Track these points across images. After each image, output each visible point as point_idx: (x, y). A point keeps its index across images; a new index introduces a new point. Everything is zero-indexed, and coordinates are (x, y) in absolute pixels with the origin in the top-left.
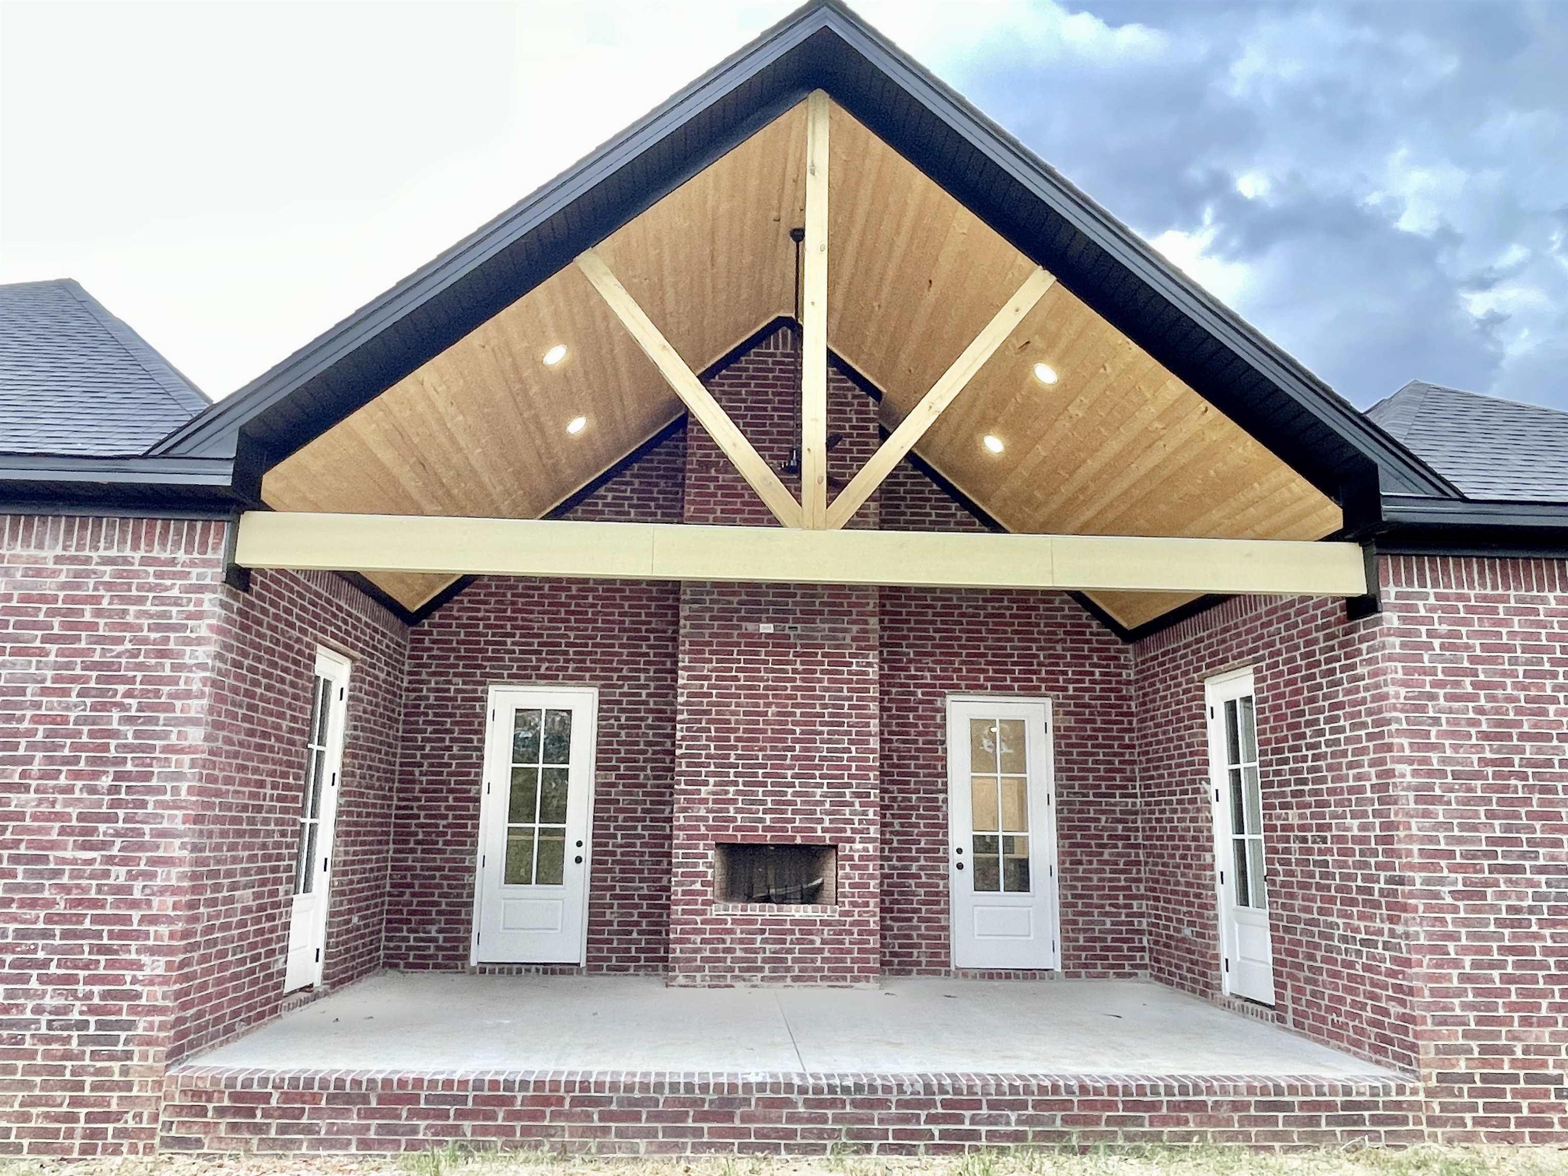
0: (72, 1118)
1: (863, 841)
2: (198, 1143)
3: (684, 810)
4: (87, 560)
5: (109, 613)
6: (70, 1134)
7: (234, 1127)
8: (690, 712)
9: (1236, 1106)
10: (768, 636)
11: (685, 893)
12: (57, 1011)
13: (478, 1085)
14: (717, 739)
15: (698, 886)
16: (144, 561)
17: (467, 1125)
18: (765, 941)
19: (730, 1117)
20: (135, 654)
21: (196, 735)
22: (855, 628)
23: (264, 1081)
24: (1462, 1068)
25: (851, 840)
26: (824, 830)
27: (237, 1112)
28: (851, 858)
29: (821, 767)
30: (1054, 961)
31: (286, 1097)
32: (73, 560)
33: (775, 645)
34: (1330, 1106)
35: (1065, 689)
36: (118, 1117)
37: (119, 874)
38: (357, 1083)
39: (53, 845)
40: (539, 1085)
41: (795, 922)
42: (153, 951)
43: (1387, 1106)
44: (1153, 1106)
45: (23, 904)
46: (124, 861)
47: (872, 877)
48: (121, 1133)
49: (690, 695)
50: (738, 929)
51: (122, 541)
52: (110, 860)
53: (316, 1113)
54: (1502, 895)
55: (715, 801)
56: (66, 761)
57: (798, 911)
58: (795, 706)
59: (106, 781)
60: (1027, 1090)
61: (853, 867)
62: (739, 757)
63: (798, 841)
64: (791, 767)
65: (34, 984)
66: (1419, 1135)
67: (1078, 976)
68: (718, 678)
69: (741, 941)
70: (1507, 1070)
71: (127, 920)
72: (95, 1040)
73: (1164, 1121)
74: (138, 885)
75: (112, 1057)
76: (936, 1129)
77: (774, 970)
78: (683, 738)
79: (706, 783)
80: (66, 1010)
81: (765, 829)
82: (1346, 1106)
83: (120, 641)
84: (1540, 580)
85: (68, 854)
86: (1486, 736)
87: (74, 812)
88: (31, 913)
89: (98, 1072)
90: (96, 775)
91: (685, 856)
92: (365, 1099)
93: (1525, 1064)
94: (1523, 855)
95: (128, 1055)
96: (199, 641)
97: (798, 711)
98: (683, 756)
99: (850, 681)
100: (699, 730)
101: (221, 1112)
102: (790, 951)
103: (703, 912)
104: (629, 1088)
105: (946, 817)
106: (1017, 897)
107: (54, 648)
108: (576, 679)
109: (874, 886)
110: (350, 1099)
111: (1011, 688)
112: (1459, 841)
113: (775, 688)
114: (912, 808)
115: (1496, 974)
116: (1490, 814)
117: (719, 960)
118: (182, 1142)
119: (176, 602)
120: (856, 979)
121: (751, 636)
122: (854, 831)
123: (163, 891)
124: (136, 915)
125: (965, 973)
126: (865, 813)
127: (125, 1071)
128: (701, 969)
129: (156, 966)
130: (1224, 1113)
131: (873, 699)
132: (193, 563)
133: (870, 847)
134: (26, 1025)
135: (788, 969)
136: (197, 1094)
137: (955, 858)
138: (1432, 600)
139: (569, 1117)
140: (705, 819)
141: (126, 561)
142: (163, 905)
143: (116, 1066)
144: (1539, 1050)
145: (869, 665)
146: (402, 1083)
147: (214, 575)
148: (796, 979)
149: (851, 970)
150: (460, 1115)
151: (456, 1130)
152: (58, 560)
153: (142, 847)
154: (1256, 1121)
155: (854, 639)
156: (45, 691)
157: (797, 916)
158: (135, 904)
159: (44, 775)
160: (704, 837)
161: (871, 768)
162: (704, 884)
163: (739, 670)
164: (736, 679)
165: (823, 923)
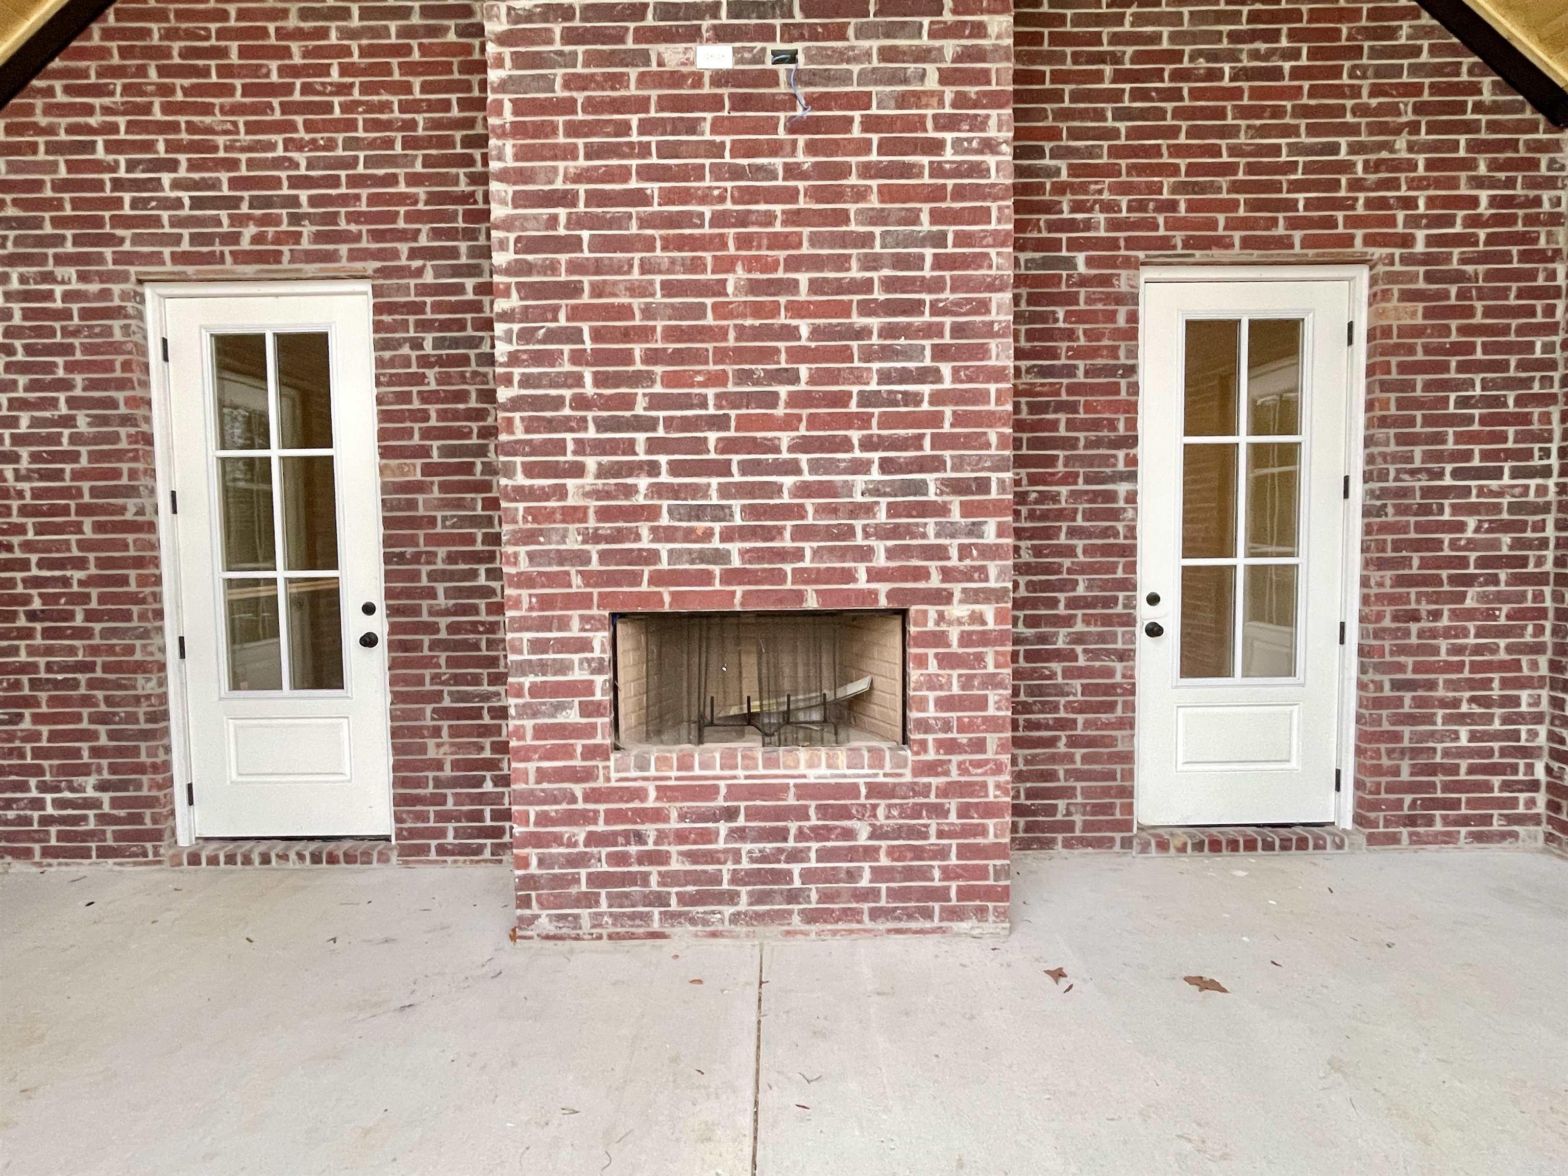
1: (971, 597)
3: (529, 537)
8: (528, 291)
10: (721, 78)
11: (541, 732)
14: (599, 358)
15: (572, 716)
18: (739, 834)
22: (950, 47)
25: (942, 597)
26: (875, 575)
28: (939, 639)
29: (864, 421)
30: (1336, 809)
33: (741, 103)
35: (1407, 241)
41: (805, 791)
47: (991, 681)
49: (527, 245)
50: (673, 809)
55: (604, 514)
58: (794, 264)
61: (946, 661)
62: (656, 402)
63: (812, 603)
64: (789, 423)
67: (1394, 839)
68: (593, 198)
69: (682, 836)
77: (758, 898)
78: (514, 359)
79: (578, 470)
81: (731, 576)
91: (538, 646)
97: (803, 278)
98: (516, 404)
99: (937, 194)
100: (553, 336)
102: (795, 856)
103: (587, 775)
105: (1131, 532)
109: (996, 705)
111: (1285, 243)
113: (743, 220)
114: (1060, 515)
117: (630, 879)
120: (954, 915)
121: (677, 79)
122: (947, 574)
125: (1159, 837)
126: (975, 530)
128: (589, 900)
131: (999, 240)
133: (989, 611)
135: (793, 897)
137: (1145, 614)
140: (582, 558)
145: (989, 146)
148: (811, 917)
149: (941, 894)
155: (946, 78)
157: (813, 776)
160: (583, 601)
161: (990, 419)
162: (587, 710)
163: (647, 173)
164: (640, 198)
165: (875, 790)
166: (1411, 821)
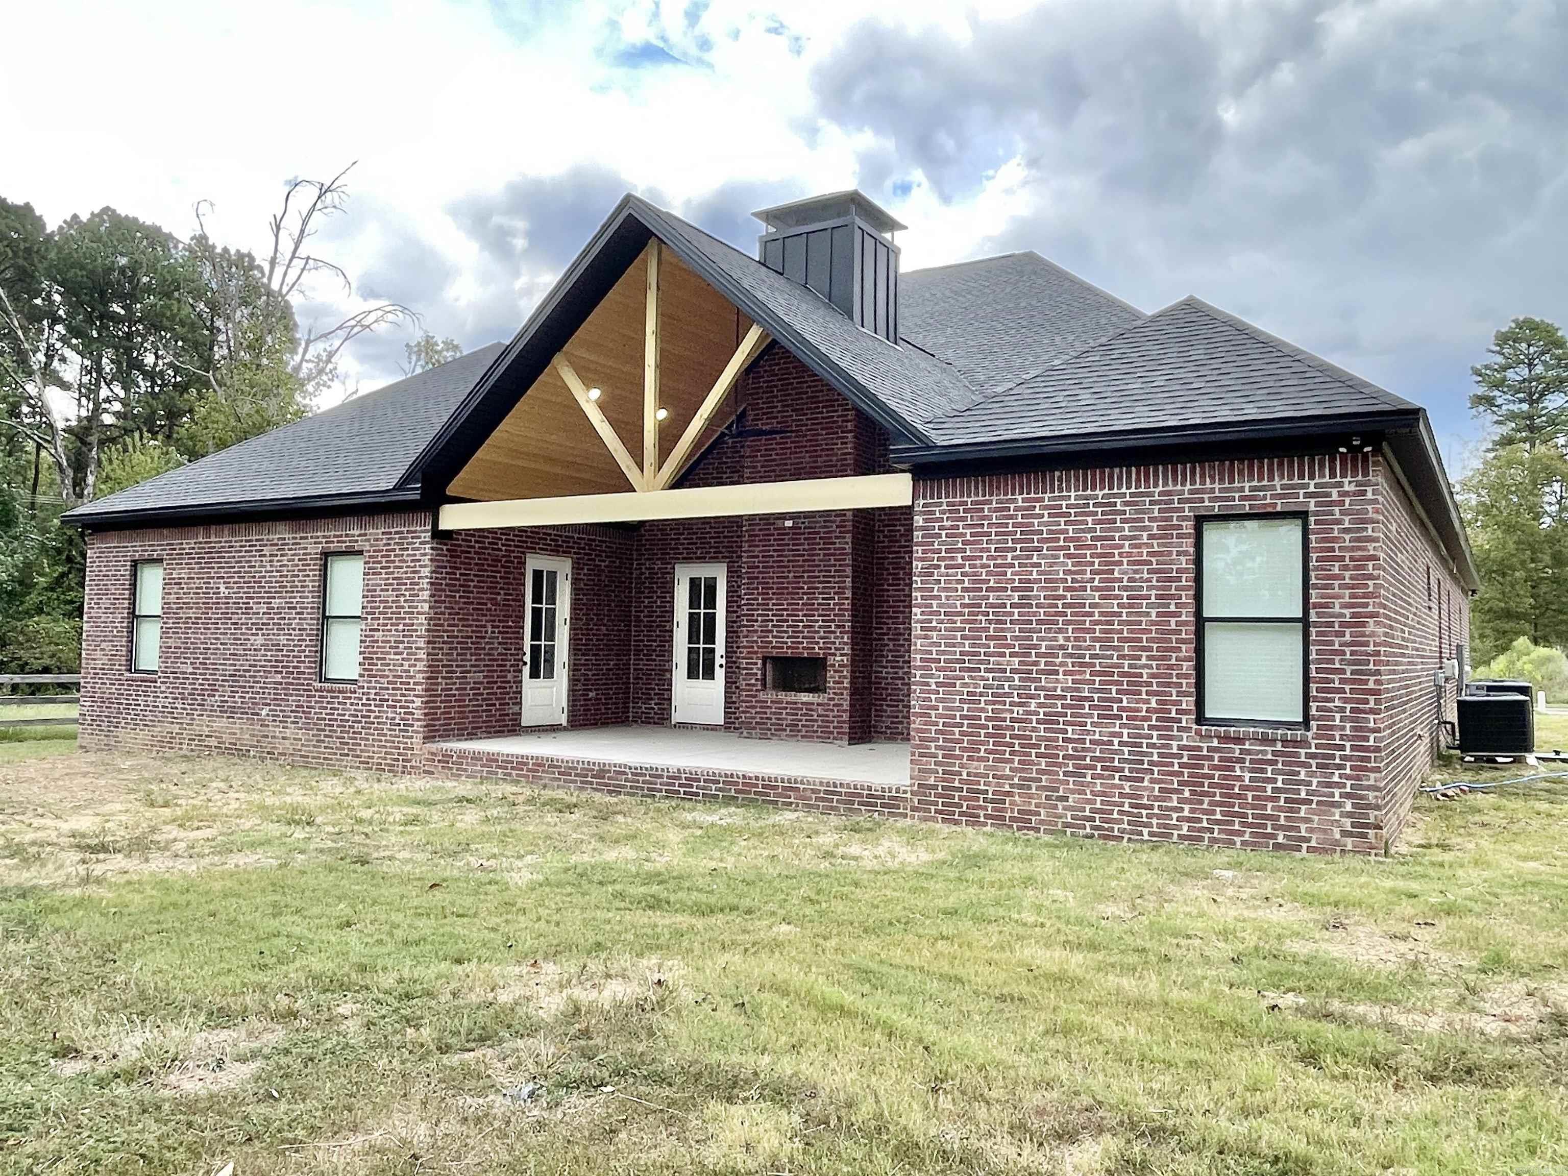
0: (398, 760)
1: (842, 655)
2: (433, 773)
3: (746, 637)
4: (391, 533)
5: (399, 556)
6: (398, 766)
7: (443, 767)
8: (748, 578)
10: (790, 528)
11: (747, 685)
12: (392, 719)
14: (762, 594)
15: (753, 681)
16: (408, 532)
17: (514, 772)
18: (788, 714)
20: (406, 573)
21: (426, 606)
22: (838, 519)
24: (932, 781)
25: (834, 655)
26: (820, 648)
27: (444, 761)
28: (834, 666)
29: (818, 610)
31: (458, 757)
32: (387, 533)
33: (793, 534)
36: (410, 761)
37: (406, 665)
39: (388, 653)
41: (802, 703)
42: (417, 696)
43: (890, 798)
44: (775, 787)
46: (408, 660)
47: (845, 677)
48: (412, 767)
49: (749, 568)
50: (774, 706)
51: (401, 524)
52: (403, 659)
53: (467, 764)
54: (965, 685)
55: (762, 632)
56: (389, 619)
57: (805, 697)
58: (804, 572)
59: (401, 627)
60: (720, 776)
61: (835, 671)
62: (774, 605)
63: (805, 655)
64: (802, 610)
65: (385, 708)
66: (905, 816)
68: (763, 557)
69: (775, 713)
70: (957, 784)
71: (409, 683)
72: (403, 731)
73: (780, 795)
74: (412, 669)
75: (408, 737)
76: (682, 790)
77: (791, 731)
78: (745, 594)
79: (757, 621)
80: (395, 718)
81: (788, 648)
82: (868, 796)
83: (402, 567)
84: (1014, 488)
85: (392, 657)
86: (965, 590)
87: (393, 639)
88: (382, 680)
89: (404, 743)
90: (398, 625)
91: (747, 664)
92: (481, 759)
93: (967, 782)
94: (980, 662)
95: (412, 737)
96: (425, 566)
97: (806, 575)
98: (745, 605)
99: (834, 555)
100: (753, 589)
101: (439, 761)
102: (800, 720)
103: (755, 696)
108: (715, 559)
109: (846, 684)
112: (944, 653)
113: (793, 561)
114: (900, 634)
115: (957, 730)
116: (963, 637)
117: (764, 723)
118: (429, 772)
119: (418, 549)
120: (834, 738)
121: (779, 529)
122: (836, 649)
123: (419, 672)
124: (412, 681)
126: (843, 638)
127: (412, 743)
128: (754, 728)
129: (418, 702)
130: (808, 793)
131: (848, 565)
132: (422, 531)
133: (845, 658)
134: (384, 724)
135: (799, 731)
136: (432, 754)
138: (945, 507)
140: (756, 642)
141: (402, 533)
142: (420, 677)
143: (409, 741)
144: (976, 775)
145: (846, 543)
147: (430, 536)
148: (802, 737)
149: (833, 733)
150: (512, 768)
151: (510, 775)
152: (383, 533)
153: (412, 654)
154: (823, 800)
155: (837, 527)
157: (805, 699)
158: (411, 677)
160: (756, 653)
161: (846, 610)
162: (757, 680)
163: (774, 551)
164: (772, 556)
165: (818, 704)
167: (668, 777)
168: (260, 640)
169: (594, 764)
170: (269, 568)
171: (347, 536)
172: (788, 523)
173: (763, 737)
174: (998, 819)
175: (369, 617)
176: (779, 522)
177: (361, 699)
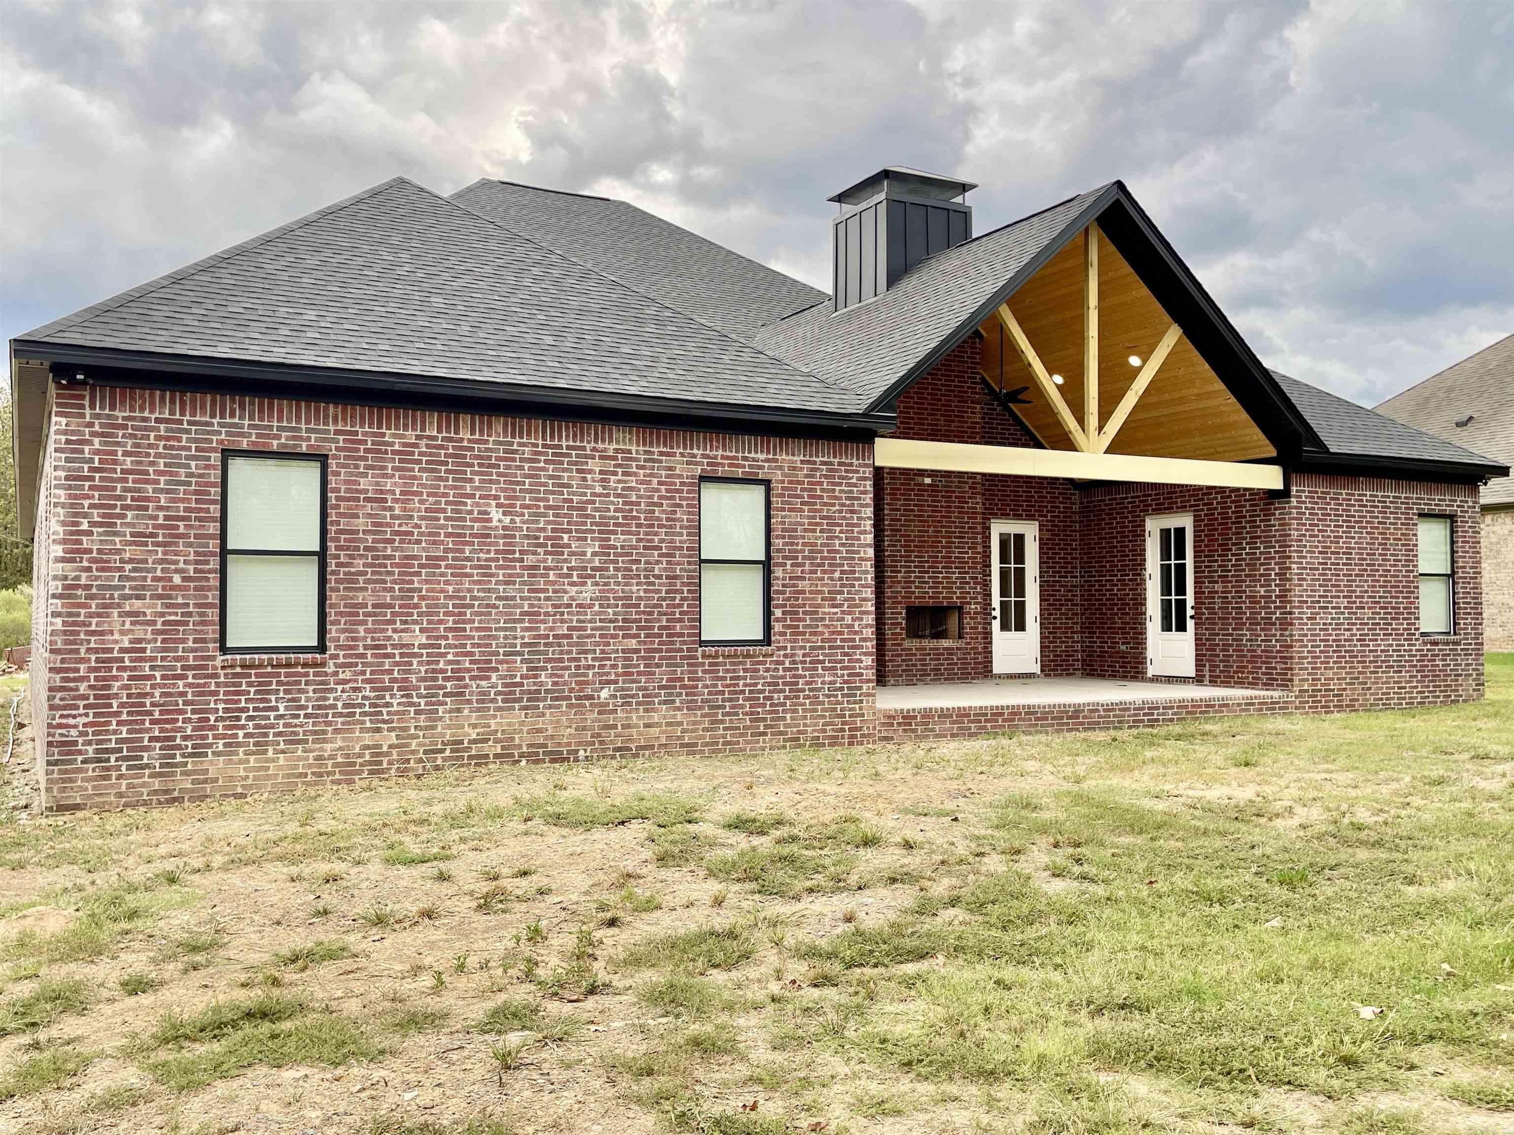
0: (843, 730)
1: (975, 603)
2: (892, 738)
3: (890, 587)
4: (815, 463)
5: (827, 491)
6: (843, 737)
7: (905, 731)
8: (892, 530)
9: (1239, 705)
10: (929, 485)
11: (892, 634)
12: (831, 683)
13: (992, 708)
14: (905, 546)
15: (898, 631)
16: (840, 464)
17: (989, 725)
18: (931, 659)
19: (1078, 717)
20: (841, 512)
21: (870, 552)
22: (970, 481)
23: (914, 710)
24: (1306, 687)
25: (970, 603)
26: (957, 598)
27: (906, 724)
28: (969, 613)
29: (955, 562)
30: (1036, 669)
31: (923, 717)
32: (808, 462)
33: (932, 491)
34: (1266, 703)
35: (1046, 516)
36: (860, 729)
37: (848, 619)
38: (948, 709)
39: (819, 606)
40: (1013, 707)
41: (944, 649)
42: (865, 654)
44: (1213, 706)
45: (811, 634)
46: (850, 613)
47: (979, 623)
48: (863, 736)
49: (892, 520)
50: (918, 653)
51: (829, 453)
52: (843, 612)
53: (935, 723)
55: (905, 582)
56: (819, 565)
57: (946, 643)
58: (942, 527)
59: (837, 575)
61: (971, 618)
62: (916, 557)
63: (945, 604)
64: (941, 562)
65: (820, 671)
66: (1292, 714)
67: (1049, 675)
68: (905, 510)
69: (920, 660)
70: (1319, 687)
71: (854, 640)
72: (848, 695)
74: (856, 624)
75: (855, 702)
77: (935, 675)
78: (889, 546)
79: (900, 572)
80: (834, 682)
81: (930, 598)
83: (834, 505)
85: (827, 610)
87: (826, 589)
88: (814, 638)
89: (850, 709)
90: (833, 572)
91: (892, 613)
92: (952, 716)
93: (1324, 685)
95: (861, 701)
96: (868, 506)
97: (944, 530)
98: (889, 556)
99: (968, 513)
100: (896, 541)
101: (899, 724)
102: (943, 665)
103: (901, 645)
104: (1044, 707)
105: (990, 590)
106: (1020, 634)
107: (806, 508)
109: (980, 628)
110: (946, 716)
111: (1021, 515)
113: (932, 516)
117: (910, 670)
118: (886, 738)
119: (855, 485)
120: (973, 678)
121: (920, 485)
122: (970, 598)
123: (866, 626)
124: (857, 638)
125: (999, 676)
126: (975, 588)
127: (861, 708)
128: (901, 676)
129: (867, 661)
131: (979, 523)
132: (860, 465)
133: (978, 606)
134: (819, 690)
135: (942, 674)
136: (889, 717)
137: (994, 613)
138: (1307, 493)
139: (1024, 720)
140: (901, 592)
141: (831, 464)
142: (867, 633)
143: (857, 706)
145: (977, 503)
146: (964, 709)
147: (868, 472)
148: (946, 679)
149: (970, 674)
150: (986, 721)
151: (985, 727)
152: (802, 462)
153: (856, 606)
155: (970, 488)
156: (805, 530)
157: (946, 645)
158: (856, 633)
159: (811, 572)
160: (900, 603)
161: (978, 563)
162: (902, 629)
163: (915, 505)
164: (913, 510)
165: (958, 649)
166: (1053, 670)
167: (1135, 709)
168: (589, 591)
169: (1070, 706)
170: (599, 490)
171: (745, 459)
172: (928, 481)
173: (910, 683)
174: (1340, 708)
175: (789, 562)
176: (919, 479)
177: (783, 663)
